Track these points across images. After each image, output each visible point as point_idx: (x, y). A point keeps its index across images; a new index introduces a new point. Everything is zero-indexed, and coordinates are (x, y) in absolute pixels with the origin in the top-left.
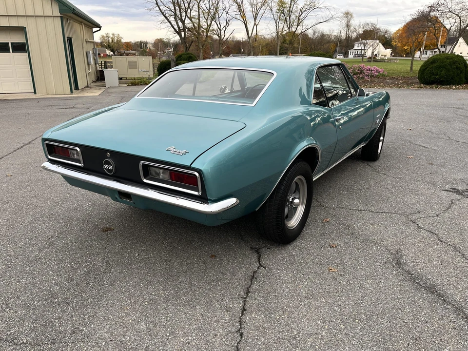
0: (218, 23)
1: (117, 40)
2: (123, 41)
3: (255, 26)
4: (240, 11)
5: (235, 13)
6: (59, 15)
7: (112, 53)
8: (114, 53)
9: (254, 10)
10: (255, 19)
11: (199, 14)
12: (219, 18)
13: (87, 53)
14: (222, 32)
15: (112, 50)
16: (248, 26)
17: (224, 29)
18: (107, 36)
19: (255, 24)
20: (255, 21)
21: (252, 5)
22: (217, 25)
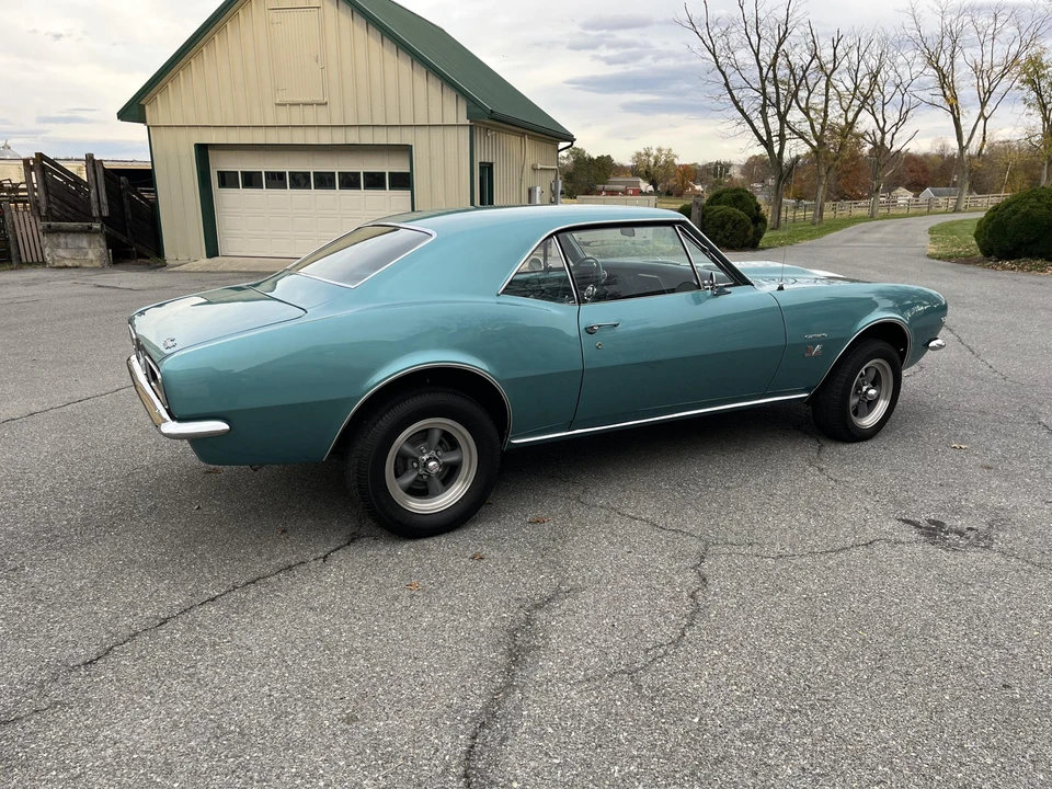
0: (879, 117)
1: (666, 162)
2: (677, 162)
3: (982, 121)
4: (943, 88)
5: (931, 91)
6: (468, 122)
7: (651, 188)
8: (655, 188)
9: (981, 84)
10: (983, 104)
11: (827, 101)
12: (884, 105)
13: (530, 191)
14: (888, 137)
15: (653, 183)
16: (962, 122)
17: (894, 130)
18: (646, 154)
19: (982, 114)
20: (983, 108)
21: (978, 71)
22: (877, 121)
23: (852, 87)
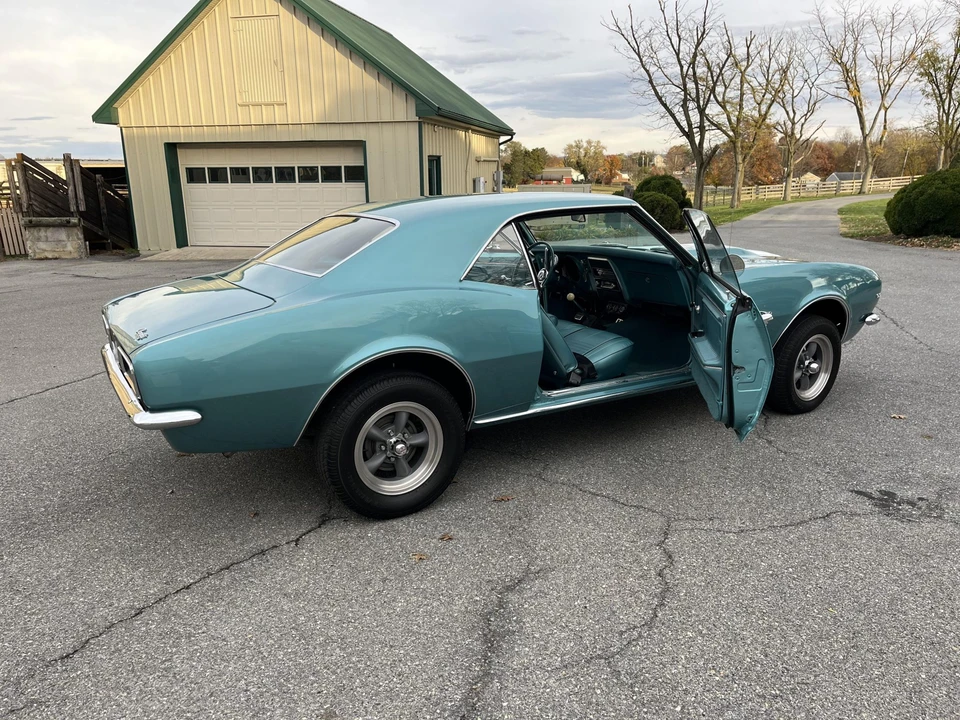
0: (790, 109)
1: (595, 153)
2: (606, 153)
3: (883, 111)
4: (846, 81)
5: (836, 85)
6: (417, 119)
7: (582, 177)
8: (586, 177)
9: (881, 77)
10: (883, 96)
11: (742, 95)
12: (793, 98)
13: (474, 181)
14: (798, 127)
15: (583, 172)
16: (865, 112)
17: (803, 120)
18: (577, 146)
19: (882, 105)
20: (883, 99)
21: (878, 65)
22: (787, 113)
23: (764, 82)
